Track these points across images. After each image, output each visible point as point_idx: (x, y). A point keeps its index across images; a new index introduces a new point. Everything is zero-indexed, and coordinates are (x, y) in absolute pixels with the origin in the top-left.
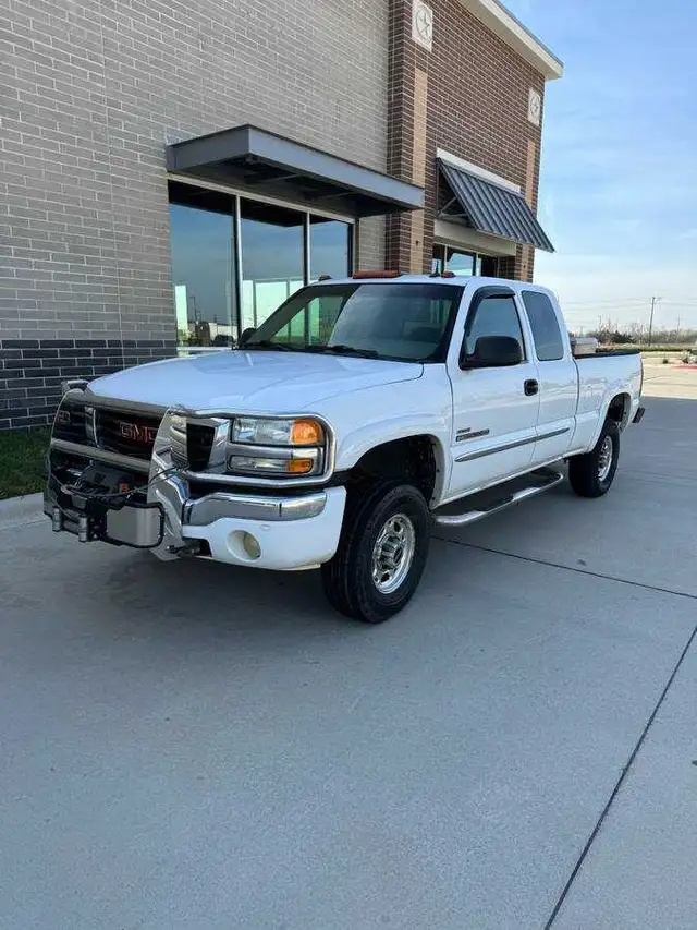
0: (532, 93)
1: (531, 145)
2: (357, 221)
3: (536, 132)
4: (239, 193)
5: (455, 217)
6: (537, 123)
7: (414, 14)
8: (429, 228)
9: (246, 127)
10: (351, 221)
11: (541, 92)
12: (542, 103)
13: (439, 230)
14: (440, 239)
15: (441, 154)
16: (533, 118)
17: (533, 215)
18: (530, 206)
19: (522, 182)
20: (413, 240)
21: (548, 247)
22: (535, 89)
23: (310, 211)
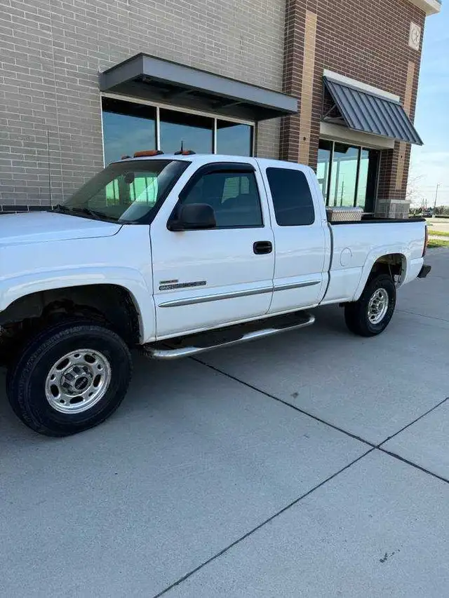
0: (413, 26)
1: (411, 65)
2: (256, 124)
3: (416, 56)
4: (159, 106)
5: (336, 120)
6: (417, 48)
8: (315, 128)
9: (140, 55)
10: (252, 124)
11: (422, 25)
12: (422, 33)
13: (324, 130)
14: (323, 135)
15: (328, 73)
16: (413, 43)
17: (411, 120)
18: (408, 114)
19: (402, 94)
20: (301, 136)
22: (416, 22)
23: (216, 117)
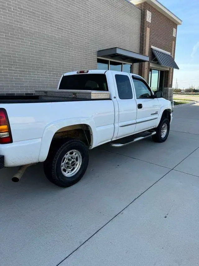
0: (174, 29)
1: (174, 42)
2: (133, 64)
3: (174, 39)
4: (110, 60)
5: (156, 62)
6: (175, 36)
7: (147, 15)
8: (149, 64)
9: (116, 48)
10: (132, 64)
11: (176, 29)
12: (176, 31)
13: (151, 65)
14: (151, 67)
15: (152, 47)
16: (174, 35)
17: (174, 59)
18: (173, 57)
19: (171, 52)
20: (145, 68)
21: (177, 68)
22: (175, 28)
23: (123, 62)
